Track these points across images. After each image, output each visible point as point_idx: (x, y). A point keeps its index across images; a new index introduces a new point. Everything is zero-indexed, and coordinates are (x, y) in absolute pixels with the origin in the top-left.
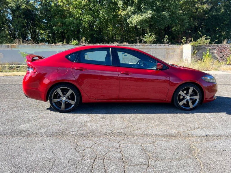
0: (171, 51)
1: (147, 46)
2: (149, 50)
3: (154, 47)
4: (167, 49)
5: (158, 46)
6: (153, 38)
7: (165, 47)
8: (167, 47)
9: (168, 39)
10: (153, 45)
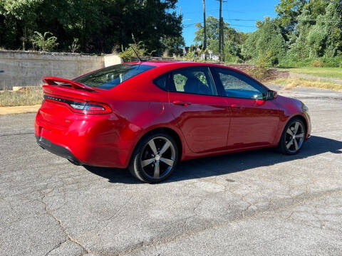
0: (85, 65)
1: (44, 56)
2: (47, 63)
3: (57, 58)
4: (79, 62)
5: (62, 56)
6: (53, 41)
7: (74, 57)
8: (79, 57)
9: (77, 44)
10: (53, 54)
